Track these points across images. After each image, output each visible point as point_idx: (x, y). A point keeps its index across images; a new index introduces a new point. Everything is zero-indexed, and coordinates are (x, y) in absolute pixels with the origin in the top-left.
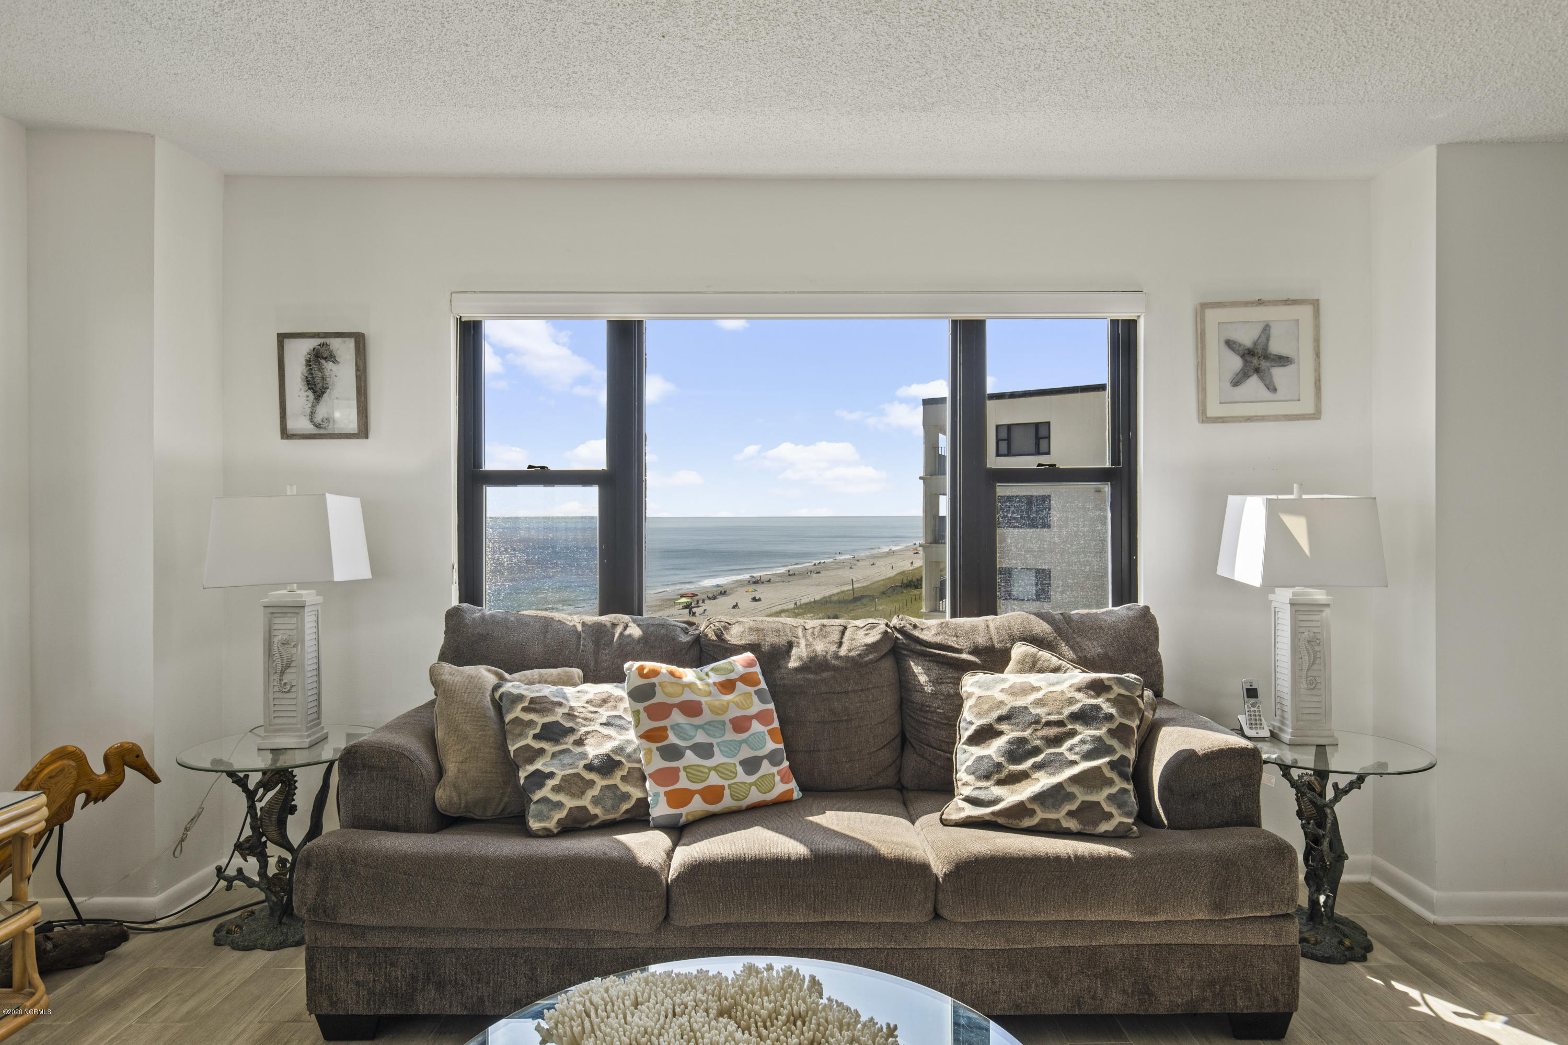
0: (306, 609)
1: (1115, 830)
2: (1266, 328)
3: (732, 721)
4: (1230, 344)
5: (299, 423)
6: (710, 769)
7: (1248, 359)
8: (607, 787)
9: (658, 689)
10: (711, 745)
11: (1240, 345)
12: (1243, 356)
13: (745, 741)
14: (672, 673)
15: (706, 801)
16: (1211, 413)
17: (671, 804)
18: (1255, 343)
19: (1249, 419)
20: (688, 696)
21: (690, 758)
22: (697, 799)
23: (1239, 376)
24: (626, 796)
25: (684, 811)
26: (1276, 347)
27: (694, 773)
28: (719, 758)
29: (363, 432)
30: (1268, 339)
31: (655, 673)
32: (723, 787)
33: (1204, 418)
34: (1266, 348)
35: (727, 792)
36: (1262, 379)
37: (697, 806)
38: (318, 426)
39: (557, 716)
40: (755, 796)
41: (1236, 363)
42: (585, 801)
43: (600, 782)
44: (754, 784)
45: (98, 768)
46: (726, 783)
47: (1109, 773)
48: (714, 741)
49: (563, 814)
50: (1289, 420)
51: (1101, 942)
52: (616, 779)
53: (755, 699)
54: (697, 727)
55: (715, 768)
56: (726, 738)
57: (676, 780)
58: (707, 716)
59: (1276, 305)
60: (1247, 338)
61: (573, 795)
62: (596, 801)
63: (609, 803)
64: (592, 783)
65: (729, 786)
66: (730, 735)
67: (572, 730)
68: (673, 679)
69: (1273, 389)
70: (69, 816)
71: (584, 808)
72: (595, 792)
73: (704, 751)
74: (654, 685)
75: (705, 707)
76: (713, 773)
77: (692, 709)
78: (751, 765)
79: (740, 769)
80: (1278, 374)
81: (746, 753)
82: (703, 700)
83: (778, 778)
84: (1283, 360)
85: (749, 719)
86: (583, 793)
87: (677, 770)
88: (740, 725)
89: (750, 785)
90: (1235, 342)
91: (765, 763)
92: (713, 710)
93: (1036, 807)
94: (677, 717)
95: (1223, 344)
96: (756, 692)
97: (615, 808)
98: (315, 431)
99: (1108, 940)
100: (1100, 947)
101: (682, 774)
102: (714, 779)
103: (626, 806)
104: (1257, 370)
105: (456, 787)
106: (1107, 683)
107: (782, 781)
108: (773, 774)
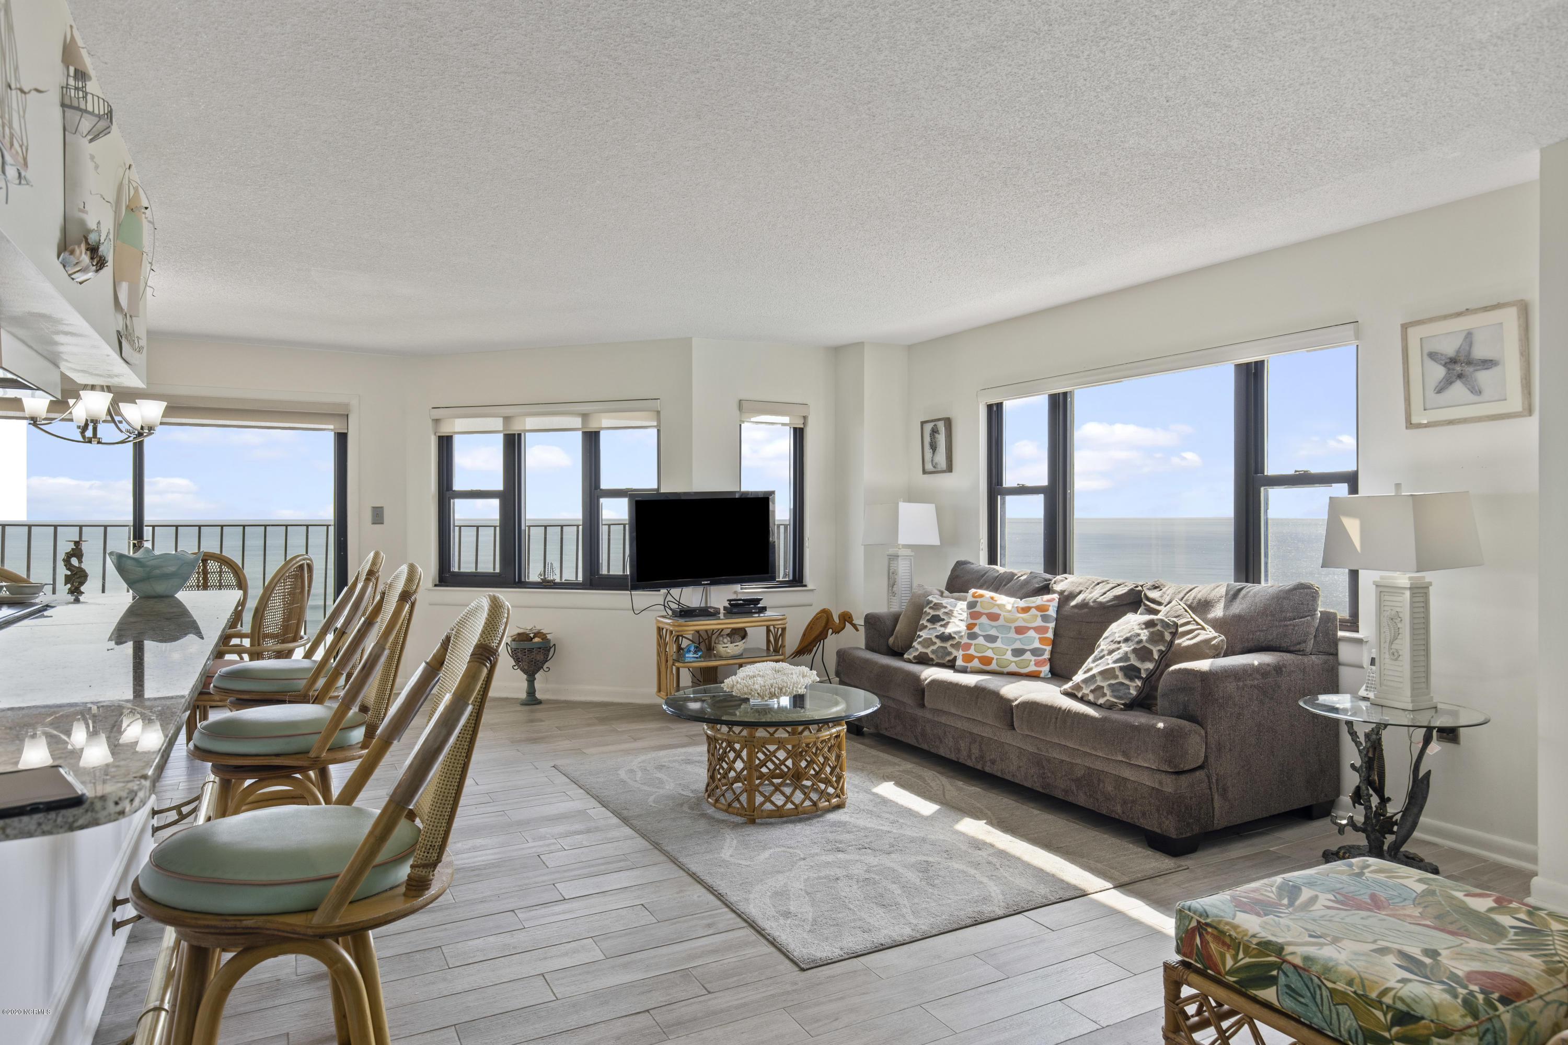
0: (900, 558)
1: (1104, 704)
2: (1469, 336)
3: (1016, 628)
4: (1433, 356)
5: (929, 467)
6: (989, 648)
7: (1451, 366)
8: (942, 647)
9: (979, 604)
10: (998, 637)
11: (1442, 355)
12: (1445, 365)
13: (1020, 639)
14: (992, 598)
15: (981, 663)
16: (1415, 420)
17: (964, 661)
18: (1458, 352)
19: (1451, 422)
20: (995, 610)
21: (981, 640)
22: (976, 660)
23: (1442, 383)
24: (950, 653)
25: (969, 665)
26: (1480, 352)
27: (978, 648)
28: (998, 644)
29: (950, 469)
30: (1471, 345)
31: (981, 596)
32: (993, 659)
33: (1410, 425)
34: (1469, 353)
35: (994, 662)
36: (1465, 384)
37: (976, 663)
38: (934, 467)
39: (940, 613)
40: (1013, 668)
41: (1438, 372)
42: (928, 651)
43: (939, 643)
44: (1015, 662)
45: (837, 620)
46: (995, 657)
47: (1118, 673)
48: (1000, 636)
49: (916, 654)
50: (1493, 420)
51: (1077, 762)
52: (947, 645)
53: (1039, 619)
54: (993, 627)
55: (992, 649)
56: (1009, 635)
57: (969, 649)
58: (1001, 622)
59: (1476, 313)
60: (1449, 348)
61: (924, 647)
62: (933, 652)
63: (940, 654)
64: (935, 643)
65: (997, 659)
66: (1013, 634)
67: (943, 620)
68: (991, 601)
69: (1476, 391)
70: (826, 638)
71: (927, 654)
72: (934, 647)
73: (991, 639)
74: (977, 602)
75: (1001, 618)
76: (990, 650)
77: (994, 617)
78: (1018, 652)
79: (1009, 653)
80: (1483, 377)
81: (1018, 645)
82: (1003, 614)
83: (1033, 663)
84: (1488, 364)
85: (1029, 629)
86: (929, 647)
87: (971, 644)
88: (1020, 630)
89: (1012, 662)
90: (1436, 353)
91: (1028, 653)
92: (1006, 620)
93: (1083, 686)
94: (984, 620)
95: (1425, 357)
96: (1041, 616)
97: (943, 657)
98: (934, 470)
99: (1079, 761)
100: (1076, 764)
101: (973, 647)
102: (989, 653)
103: (948, 658)
104: (1460, 376)
105: (896, 637)
106: (1156, 622)
107: (1036, 665)
108: (1031, 661)
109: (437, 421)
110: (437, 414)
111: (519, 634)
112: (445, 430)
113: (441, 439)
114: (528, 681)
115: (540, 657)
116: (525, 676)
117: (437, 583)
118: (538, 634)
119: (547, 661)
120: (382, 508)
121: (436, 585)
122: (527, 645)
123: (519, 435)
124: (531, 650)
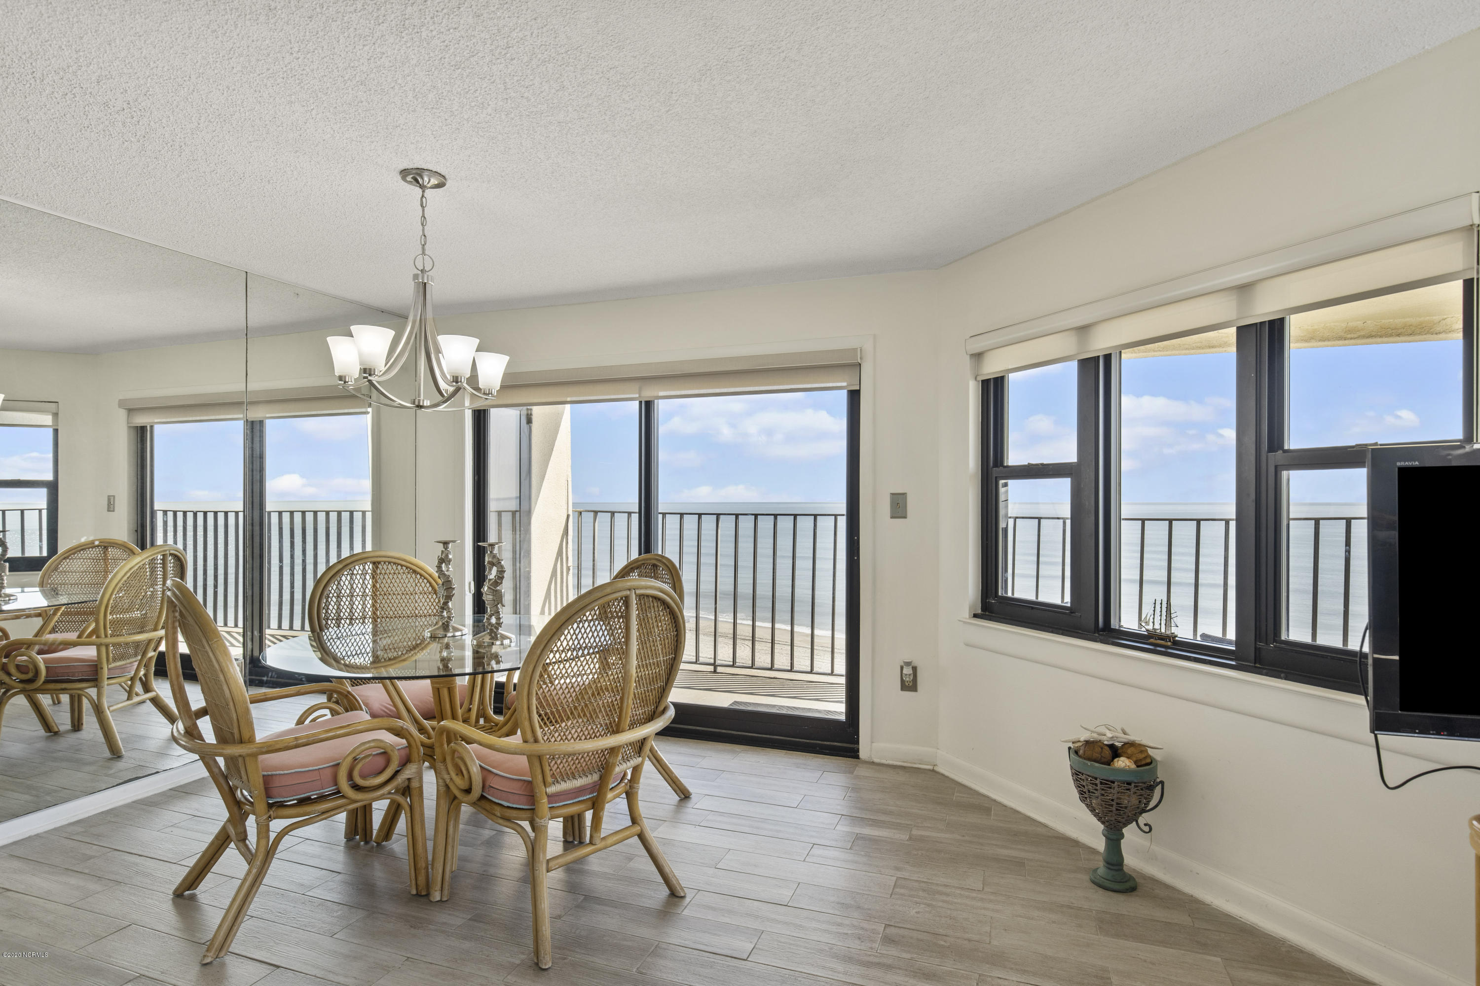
109: (978, 357)
110: (977, 346)
111: (1087, 743)
112: (991, 368)
113: (985, 383)
114: (1107, 838)
115: (1131, 800)
116: (1102, 827)
117: (979, 611)
118: (1130, 748)
119: (1144, 811)
120: (904, 494)
121: (975, 616)
122: (1099, 770)
123: (1108, 358)
124: (1107, 783)
